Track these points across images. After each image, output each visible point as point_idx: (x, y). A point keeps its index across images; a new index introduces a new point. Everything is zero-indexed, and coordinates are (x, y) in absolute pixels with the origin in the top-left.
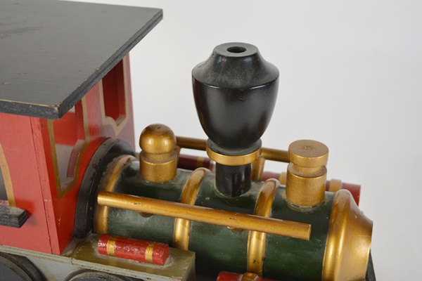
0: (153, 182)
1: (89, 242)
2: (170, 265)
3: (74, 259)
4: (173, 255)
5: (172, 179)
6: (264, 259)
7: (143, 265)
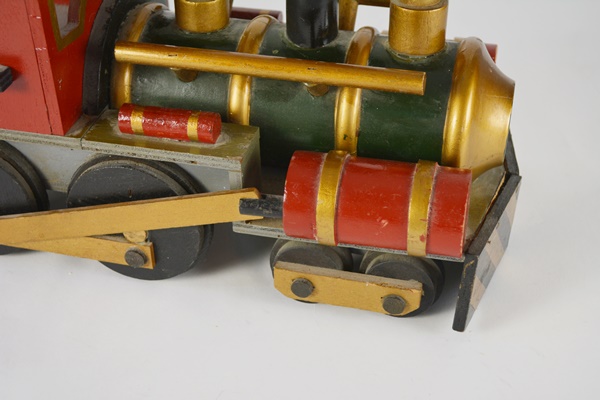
0: (195, 33)
1: (105, 120)
2: (224, 143)
3: (84, 141)
4: (227, 132)
5: (223, 28)
6: (359, 134)
7: (184, 144)
